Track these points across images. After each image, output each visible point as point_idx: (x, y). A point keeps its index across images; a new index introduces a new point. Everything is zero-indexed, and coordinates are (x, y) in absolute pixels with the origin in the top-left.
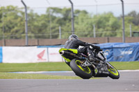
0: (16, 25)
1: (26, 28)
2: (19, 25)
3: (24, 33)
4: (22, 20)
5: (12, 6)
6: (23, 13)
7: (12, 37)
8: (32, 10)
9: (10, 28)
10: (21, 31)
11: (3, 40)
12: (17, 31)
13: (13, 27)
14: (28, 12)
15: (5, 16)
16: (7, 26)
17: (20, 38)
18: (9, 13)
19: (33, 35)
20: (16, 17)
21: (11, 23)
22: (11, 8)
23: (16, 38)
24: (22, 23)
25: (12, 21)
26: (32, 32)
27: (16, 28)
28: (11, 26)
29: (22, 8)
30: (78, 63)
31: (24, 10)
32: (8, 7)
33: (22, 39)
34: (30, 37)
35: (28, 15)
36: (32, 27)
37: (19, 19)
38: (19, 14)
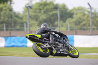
0: (84, 20)
1: (91, 23)
2: (86, 20)
3: (89, 26)
4: (88, 17)
5: (81, 7)
6: (89, 12)
7: (81, 29)
8: (95, 10)
9: (80, 23)
10: (88, 25)
11: (75, 31)
12: (84, 25)
13: (82, 22)
14: (93, 11)
15: (76, 14)
16: (78, 21)
17: (87, 29)
18: (79, 11)
19: (96, 27)
20: (84, 15)
21: (80, 19)
22: (80, 8)
23: (84, 29)
24: (88, 19)
25: (82, 17)
26: (95, 26)
27: (84, 23)
28: (80, 21)
29: (88, 8)
30: (39, 45)
31: (89, 10)
32: (79, 7)
33: (88, 31)
34: (94, 29)
35: (92, 13)
36: (95, 22)
37: (86, 16)
38: (86, 13)
